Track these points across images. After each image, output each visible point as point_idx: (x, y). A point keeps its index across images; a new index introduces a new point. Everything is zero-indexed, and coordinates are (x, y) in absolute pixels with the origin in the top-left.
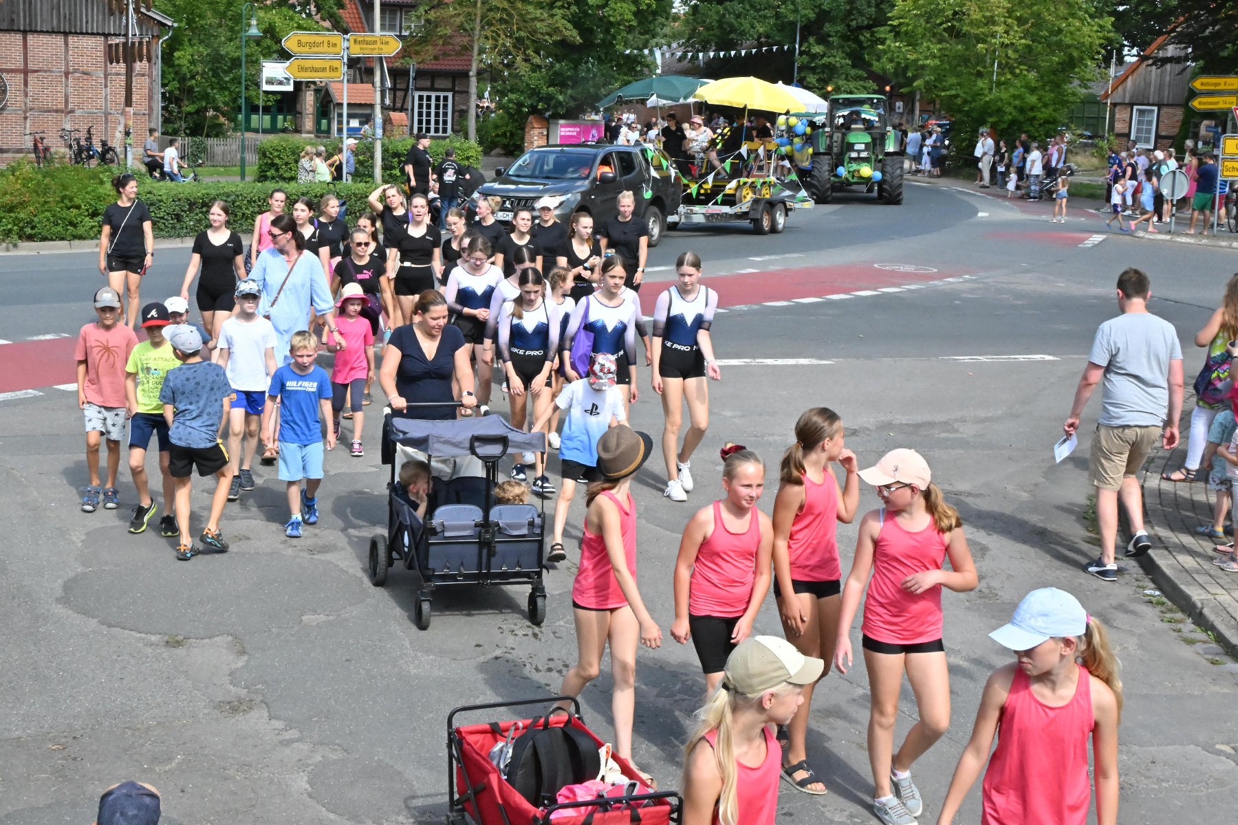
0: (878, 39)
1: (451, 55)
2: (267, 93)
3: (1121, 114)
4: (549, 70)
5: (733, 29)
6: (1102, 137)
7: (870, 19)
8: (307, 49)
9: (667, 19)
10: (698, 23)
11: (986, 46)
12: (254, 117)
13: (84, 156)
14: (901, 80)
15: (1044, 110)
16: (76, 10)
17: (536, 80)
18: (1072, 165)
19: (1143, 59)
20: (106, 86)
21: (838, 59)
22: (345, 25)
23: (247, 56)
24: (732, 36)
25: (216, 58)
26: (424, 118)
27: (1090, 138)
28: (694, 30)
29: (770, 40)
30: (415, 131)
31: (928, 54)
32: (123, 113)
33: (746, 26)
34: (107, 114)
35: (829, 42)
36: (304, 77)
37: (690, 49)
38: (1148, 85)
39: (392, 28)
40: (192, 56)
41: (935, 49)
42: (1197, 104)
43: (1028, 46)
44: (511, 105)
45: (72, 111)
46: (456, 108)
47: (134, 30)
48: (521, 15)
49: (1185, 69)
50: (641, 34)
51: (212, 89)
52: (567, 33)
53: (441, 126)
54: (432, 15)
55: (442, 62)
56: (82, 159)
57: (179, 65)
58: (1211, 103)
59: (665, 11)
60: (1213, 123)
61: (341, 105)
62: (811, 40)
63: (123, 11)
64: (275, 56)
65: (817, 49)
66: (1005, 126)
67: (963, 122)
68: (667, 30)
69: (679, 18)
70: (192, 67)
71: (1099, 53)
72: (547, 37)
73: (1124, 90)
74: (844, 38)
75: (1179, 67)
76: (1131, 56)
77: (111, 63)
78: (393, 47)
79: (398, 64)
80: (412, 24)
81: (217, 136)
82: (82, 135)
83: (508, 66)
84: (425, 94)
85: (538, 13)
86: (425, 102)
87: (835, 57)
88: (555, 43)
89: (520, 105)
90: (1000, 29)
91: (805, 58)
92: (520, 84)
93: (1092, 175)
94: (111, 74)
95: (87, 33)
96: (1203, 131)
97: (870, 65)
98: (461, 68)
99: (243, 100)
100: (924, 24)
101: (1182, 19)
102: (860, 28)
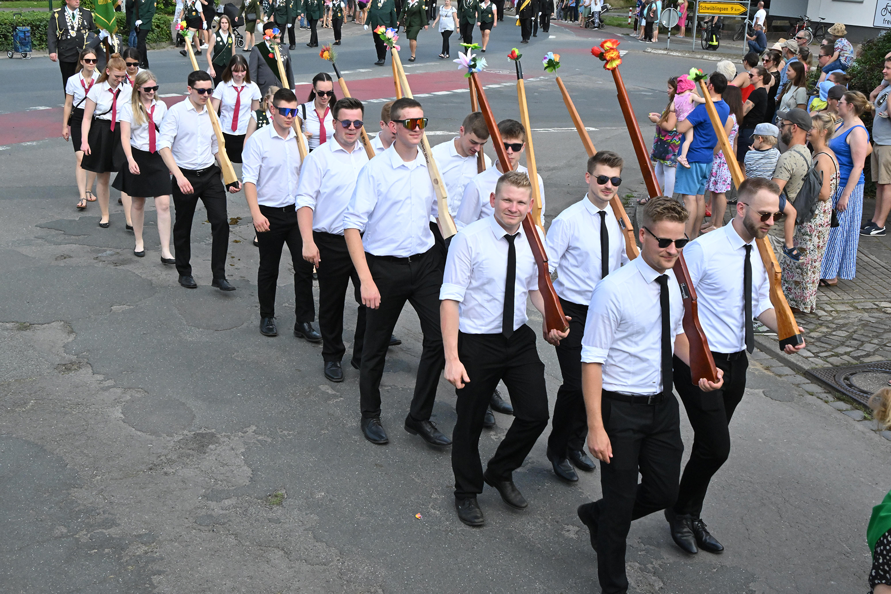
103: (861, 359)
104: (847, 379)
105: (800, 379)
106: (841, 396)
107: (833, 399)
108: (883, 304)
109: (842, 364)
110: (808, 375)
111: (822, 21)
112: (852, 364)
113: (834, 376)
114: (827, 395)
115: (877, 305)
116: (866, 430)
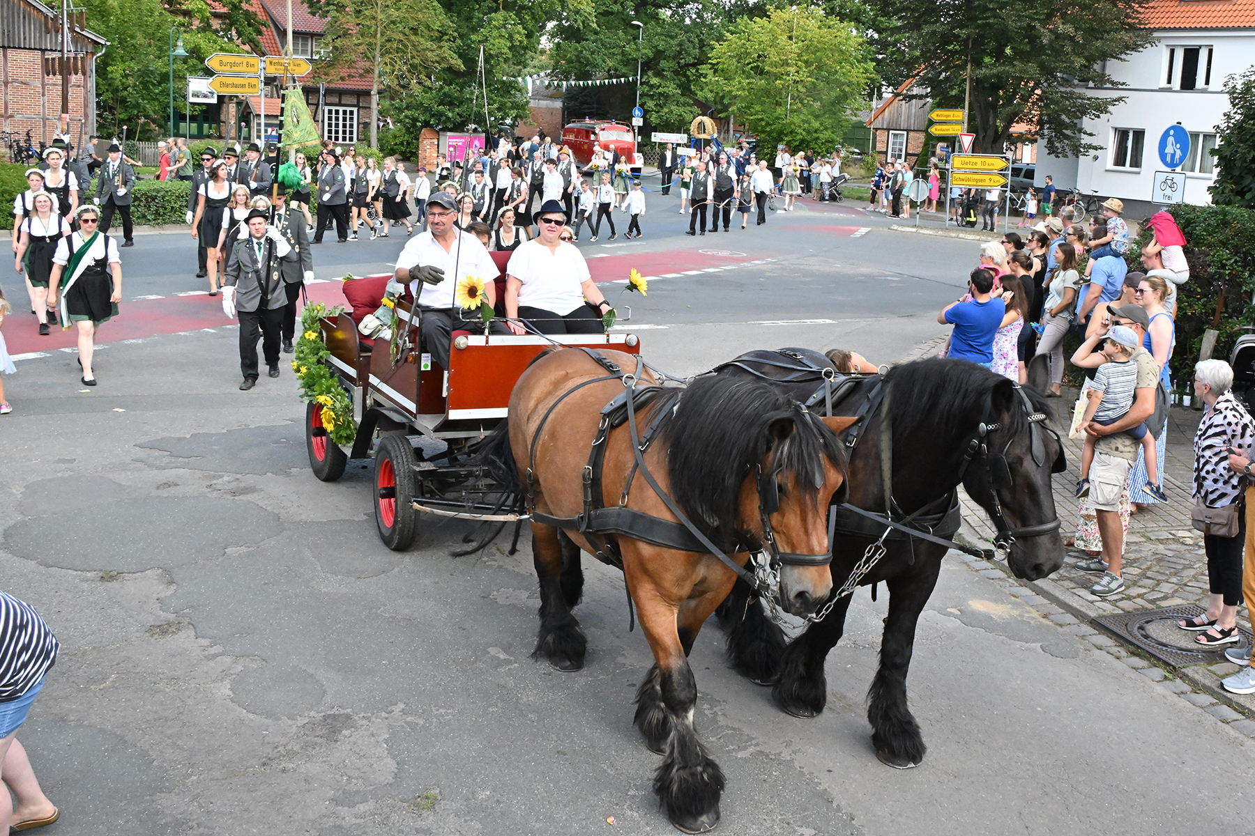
0: (702, 74)
1: (353, 77)
2: (193, 104)
3: (881, 136)
4: (439, 91)
5: (588, 63)
6: (867, 154)
7: (695, 58)
8: (228, 68)
9: (536, 53)
10: (560, 57)
11: (783, 82)
12: (182, 125)
13: (23, 156)
14: (720, 107)
15: (824, 132)
16: (14, 29)
17: (427, 99)
18: (846, 174)
19: (896, 95)
20: (43, 95)
21: (671, 88)
22: (263, 48)
23: (174, 71)
24: (588, 68)
25: (145, 73)
26: (333, 129)
27: (859, 154)
28: (557, 62)
29: (618, 73)
30: (326, 138)
31: (738, 86)
32: (60, 119)
33: (599, 61)
34: (45, 120)
35: (664, 75)
36: (226, 92)
37: (555, 78)
38: (900, 115)
39: (304, 52)
40: (124, 71)
41: (745, 82)
42: (935, 130)
43: (813, 83)
44: (407, 120)
45: (12, 116)
46: (361, 121)
47: (69, 46)
48: (414, 45)
49: (925, 104)
50: (515, 64)
51: (143, 99)
52: (453, 62)
53: (348, 136)
54: (339, 43)
55: (347, 82)
56: (22, 158)
57: (112, 78)
58: (943, 130)
59: (534, 47)
60: (945, 145)
61: (259, 115)
62: (650, 73)
63: (58, 30)
64: (200, 73)
65: (655, 81)
66: (797, 143)
67: (765, 141)
68: (536, 62)
69: (545, 52)
70: (124, 80)
71: (865, 90)
72: (436, 65)
73: (883, 118)
74: (676, 73)
75: (923, 102)
76: (887, 93)
77: (48, 75)
78: (307, 69)
79: (310, 84)
80: (322, 51)
81: (148, 140)
82: (22, 138)
83: (403, 87)
84: (334, 108)
85: (429, 44)
86: (334, 115)
87: (668, 87)
88: (444, 70)
89: (415, 120)
90: (792, 70)
91: (646, 89)
92: (414, 102)
93: (860, 183)
94: (48, 84)
95: (25, 48)
96: (938, 151)
97: (696, 95)
98: (364, 87)
99: (171, 111)
100: (736, 63)
101: (923, 66)
102: (687, 65)
103: (1158, 603)
104: (1141, 628)
105: (1086, 629)
106: (1136, 651)
107: (1125, 654)
108: (1181, 534)
109: (1135, 609)
110: (1095, 623)
111: (1095, 194)
112: (1147, 609)
113: (1126, 625)
114: (1118, 649)
115: (1174, 535)
116: (1168, 693)
